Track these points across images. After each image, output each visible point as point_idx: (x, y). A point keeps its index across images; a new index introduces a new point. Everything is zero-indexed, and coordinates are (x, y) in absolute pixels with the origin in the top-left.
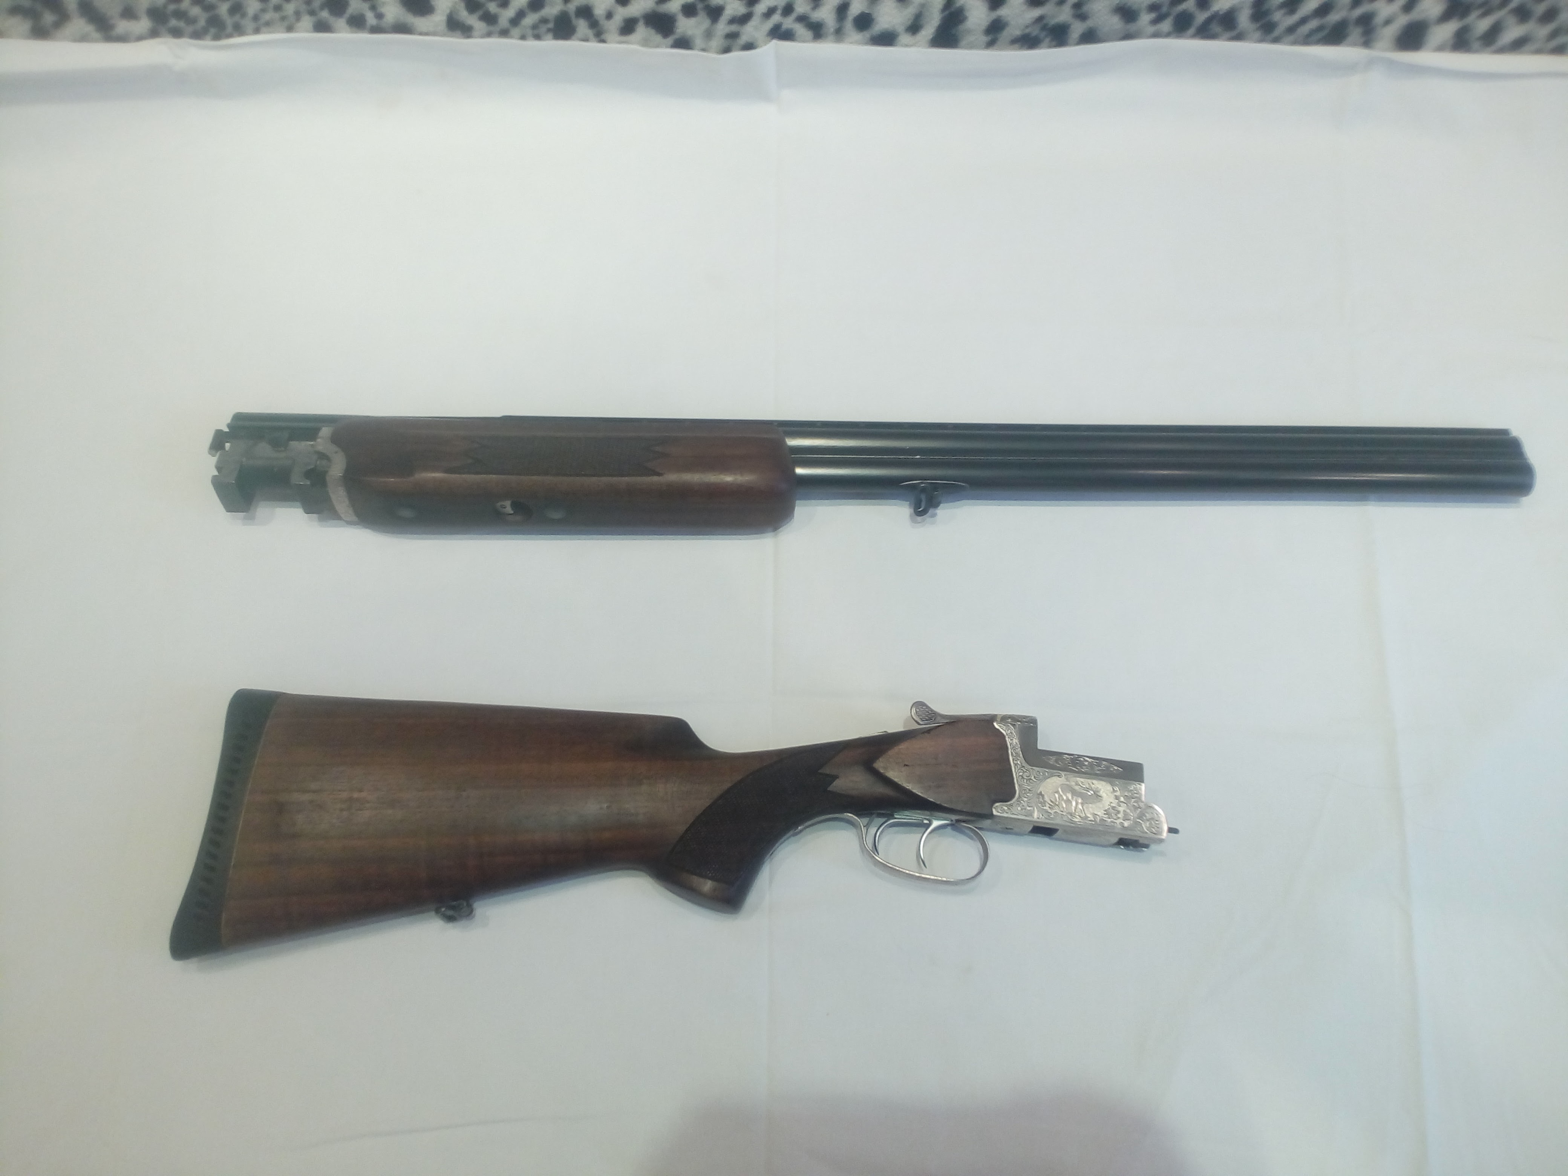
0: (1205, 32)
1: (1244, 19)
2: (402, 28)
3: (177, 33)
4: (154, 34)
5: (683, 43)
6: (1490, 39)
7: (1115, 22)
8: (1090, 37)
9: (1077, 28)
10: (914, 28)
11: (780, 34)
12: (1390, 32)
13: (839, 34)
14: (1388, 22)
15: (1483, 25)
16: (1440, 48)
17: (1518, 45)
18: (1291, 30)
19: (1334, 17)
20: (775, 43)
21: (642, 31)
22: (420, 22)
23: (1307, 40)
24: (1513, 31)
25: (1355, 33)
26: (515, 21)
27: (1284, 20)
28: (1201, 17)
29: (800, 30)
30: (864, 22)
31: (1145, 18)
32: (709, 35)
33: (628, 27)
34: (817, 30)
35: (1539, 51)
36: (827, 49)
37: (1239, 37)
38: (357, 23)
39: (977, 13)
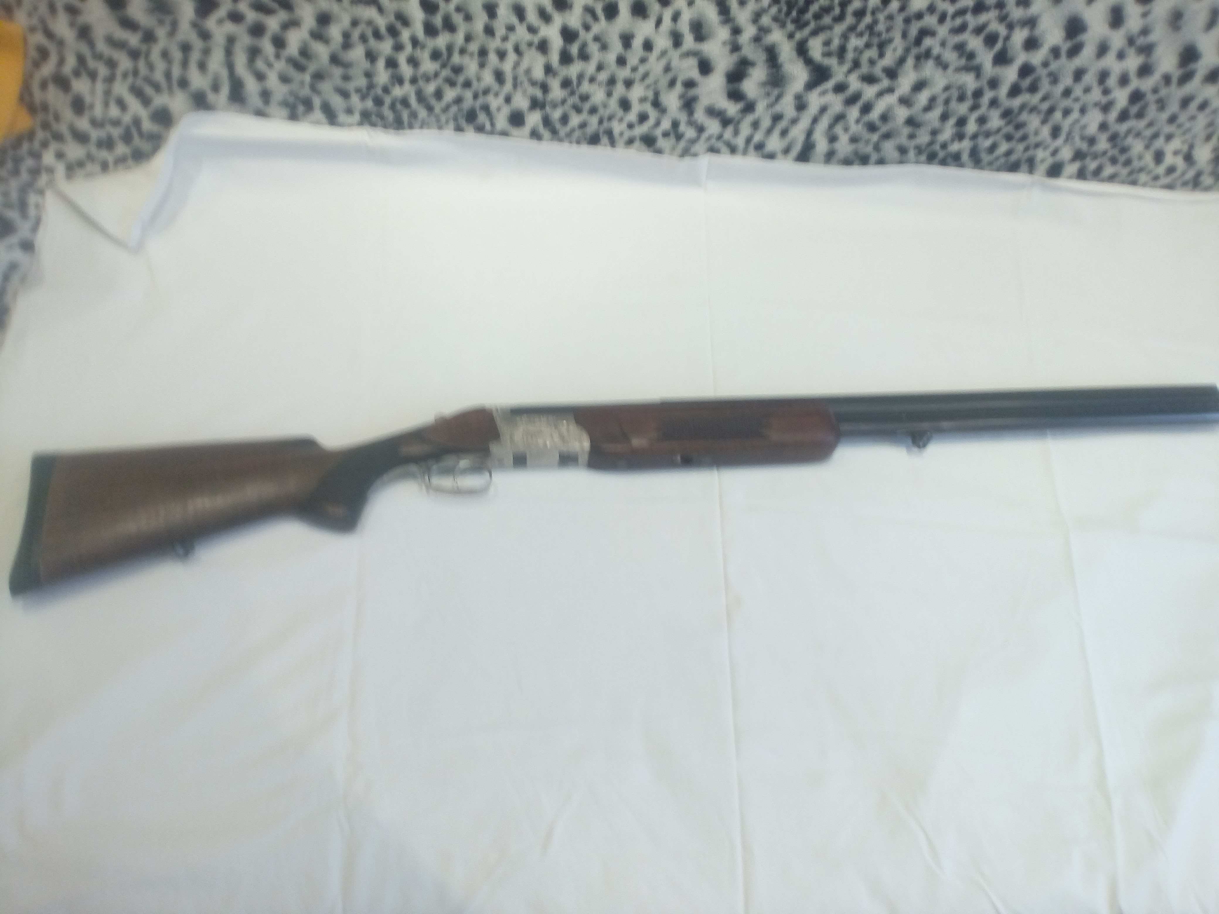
0: (944, 163)
1: (965, 157)
2: (504, 133)
4: (361, 124)
5: (659, 151)
6: (1097, 174)
7: (896, 155)
8: (881, 162)
9: (874, 157)
10: (786, 151)
11: (713, 150)
12: (1042, 168)
13: (745, 152)
14: (1043, 161)
15: (1092, 165)
16: (1070, 177)
17: (1112, 178)
18: (990, 164)
19: (1014, 158)
20: (709, 154)
21: (637, 143)
22: (515, 131)
23: (998, 170)
24: (1109, 170)
25: (1024, 167)
26: (569, 135)
27: (985, 158)
28: (941, 154)
29: (724, 149)
30: (760, 147)
31: (912, 154)
32: (673, 148)
33: (630, 142)
34: (733, 150)
35: (1123, 182)
36: (738, 161)
37: (961, 165)
38: (480, 129)
39: (821, 145)
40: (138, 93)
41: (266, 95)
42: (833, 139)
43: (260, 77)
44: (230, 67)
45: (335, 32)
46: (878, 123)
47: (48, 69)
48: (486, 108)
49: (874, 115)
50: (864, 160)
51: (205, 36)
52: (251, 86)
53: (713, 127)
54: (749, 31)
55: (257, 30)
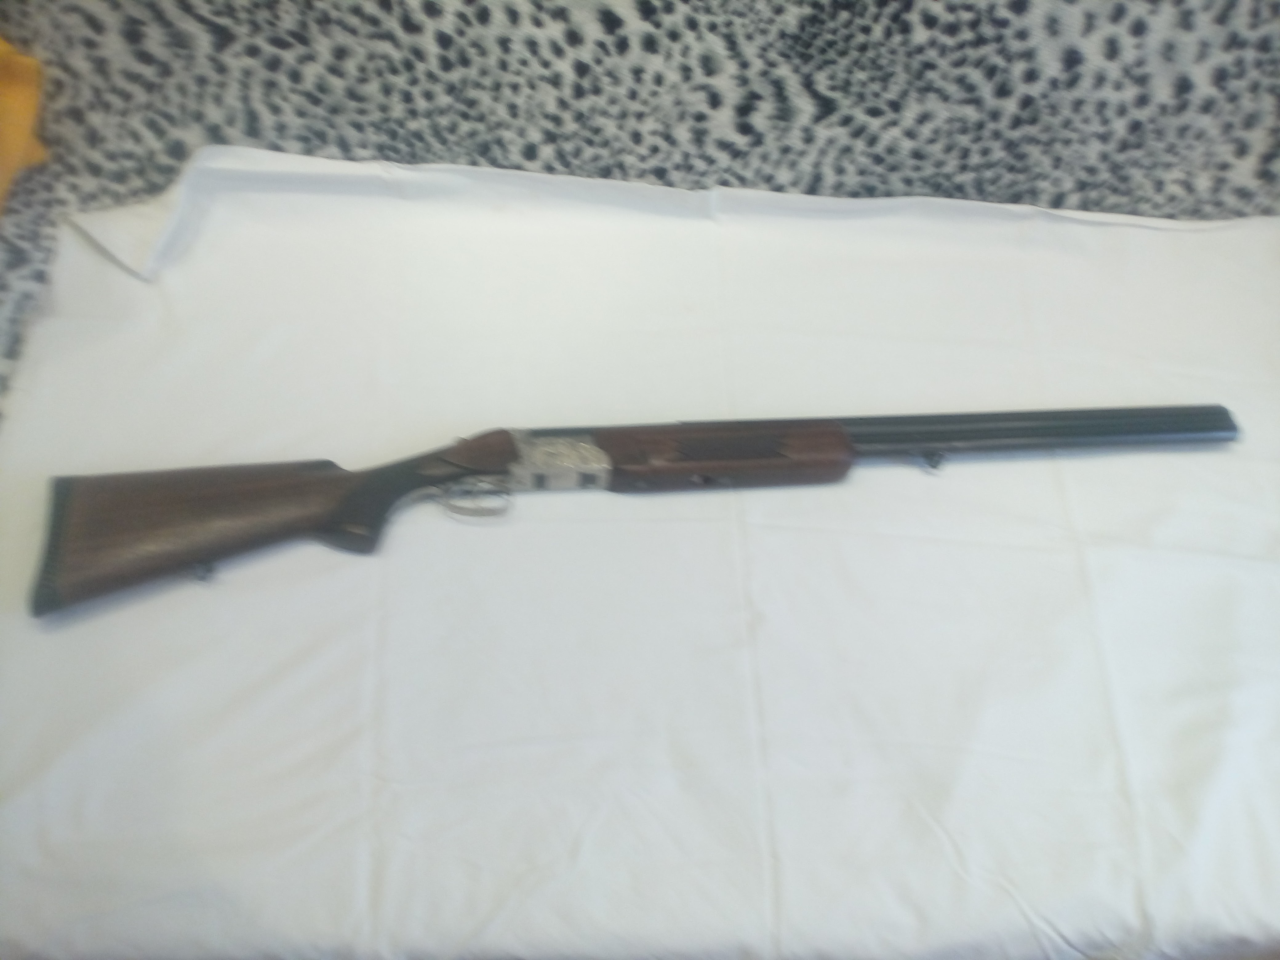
0: (949, 195)
1: (970, 189)
2: (518, 167)
3: (388, 159)
4: (374, 158)
5: (670, 184)
6: (1099, 204)
7: (902, 187)
8: (889, 194)
9: (881, 189)
10: (795, 183)
11: (723, 183)
12: (1045, 198)
13: (755, 184)
14: (1045, 192)
15: (1094, 196)
16: (1073, 208)
18: (993, 195)
19: (1017, 189)
20: (719, 187)
21: (649, 176)
22: (527, 164)
24: (1110, 200)
26: (581, 168)
27: (989, 189)
28: (946, 186)
29: (732, 180)
30: (769, 179)
31: (917, 186)
32: (684, 181)
33: (642, 175)
34: (743, 181)
36: (747, 192)
38: (494, 163)
39: (830, 177)
40: (152, 125)
41: (281, 128)
42: (840, 171)
43: (275, 110)
44: (245, 99)
45: (350, 66)
46: (884, 155)
47: (62, 103)
48: (500, 142)
49: (879, 149)
50: (870, 192)
51: (222, 69)
52: (267, 119)
53: (723, 159)
54: (758, 65)
55: (274, 64)
